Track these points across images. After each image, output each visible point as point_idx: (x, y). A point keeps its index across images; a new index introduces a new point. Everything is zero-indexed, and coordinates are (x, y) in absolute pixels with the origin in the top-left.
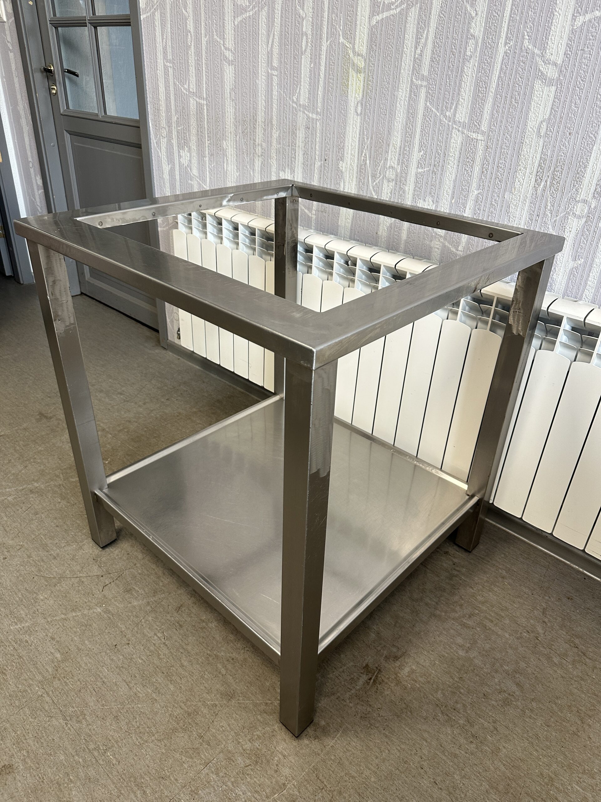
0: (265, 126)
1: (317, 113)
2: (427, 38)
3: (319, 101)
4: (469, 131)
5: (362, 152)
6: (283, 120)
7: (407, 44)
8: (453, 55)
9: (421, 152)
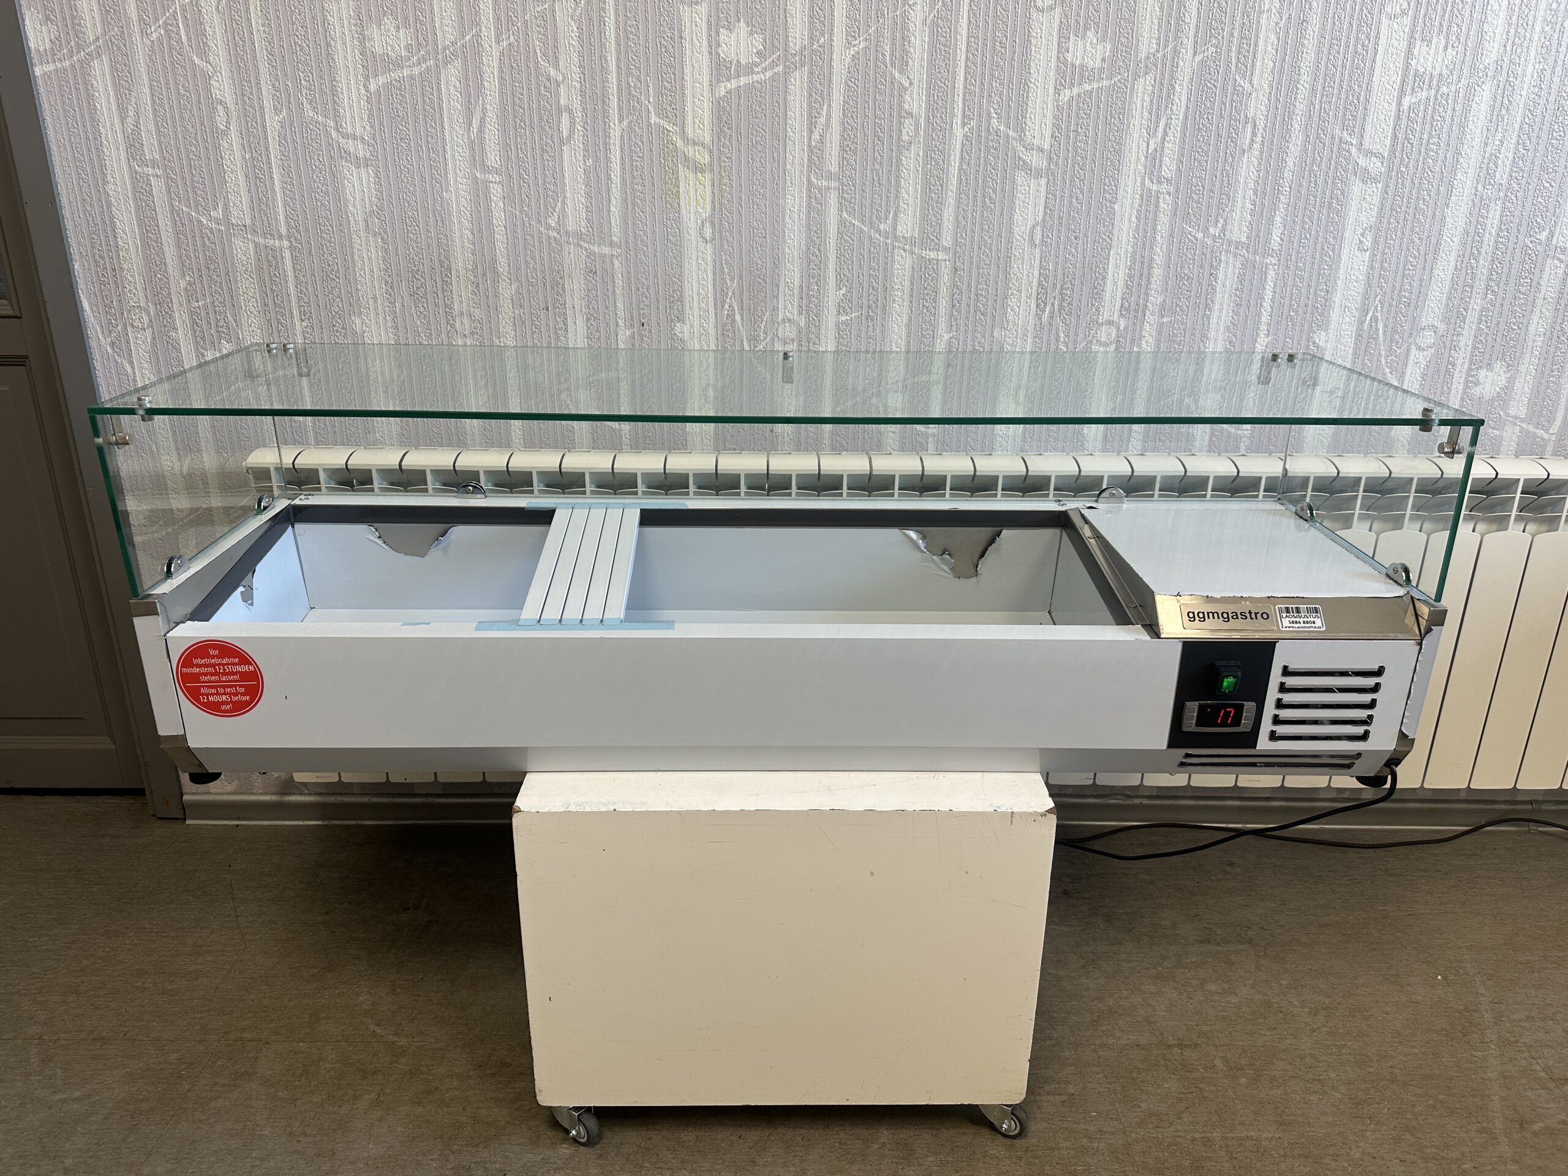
0: (475, 277)
1: (612, 244)
2: (829, 117)
3: (613, 224)
4: (922, 249)
5: (724, 302)
6: (526, 262)
7: (793, 125)
8: (879, 140)
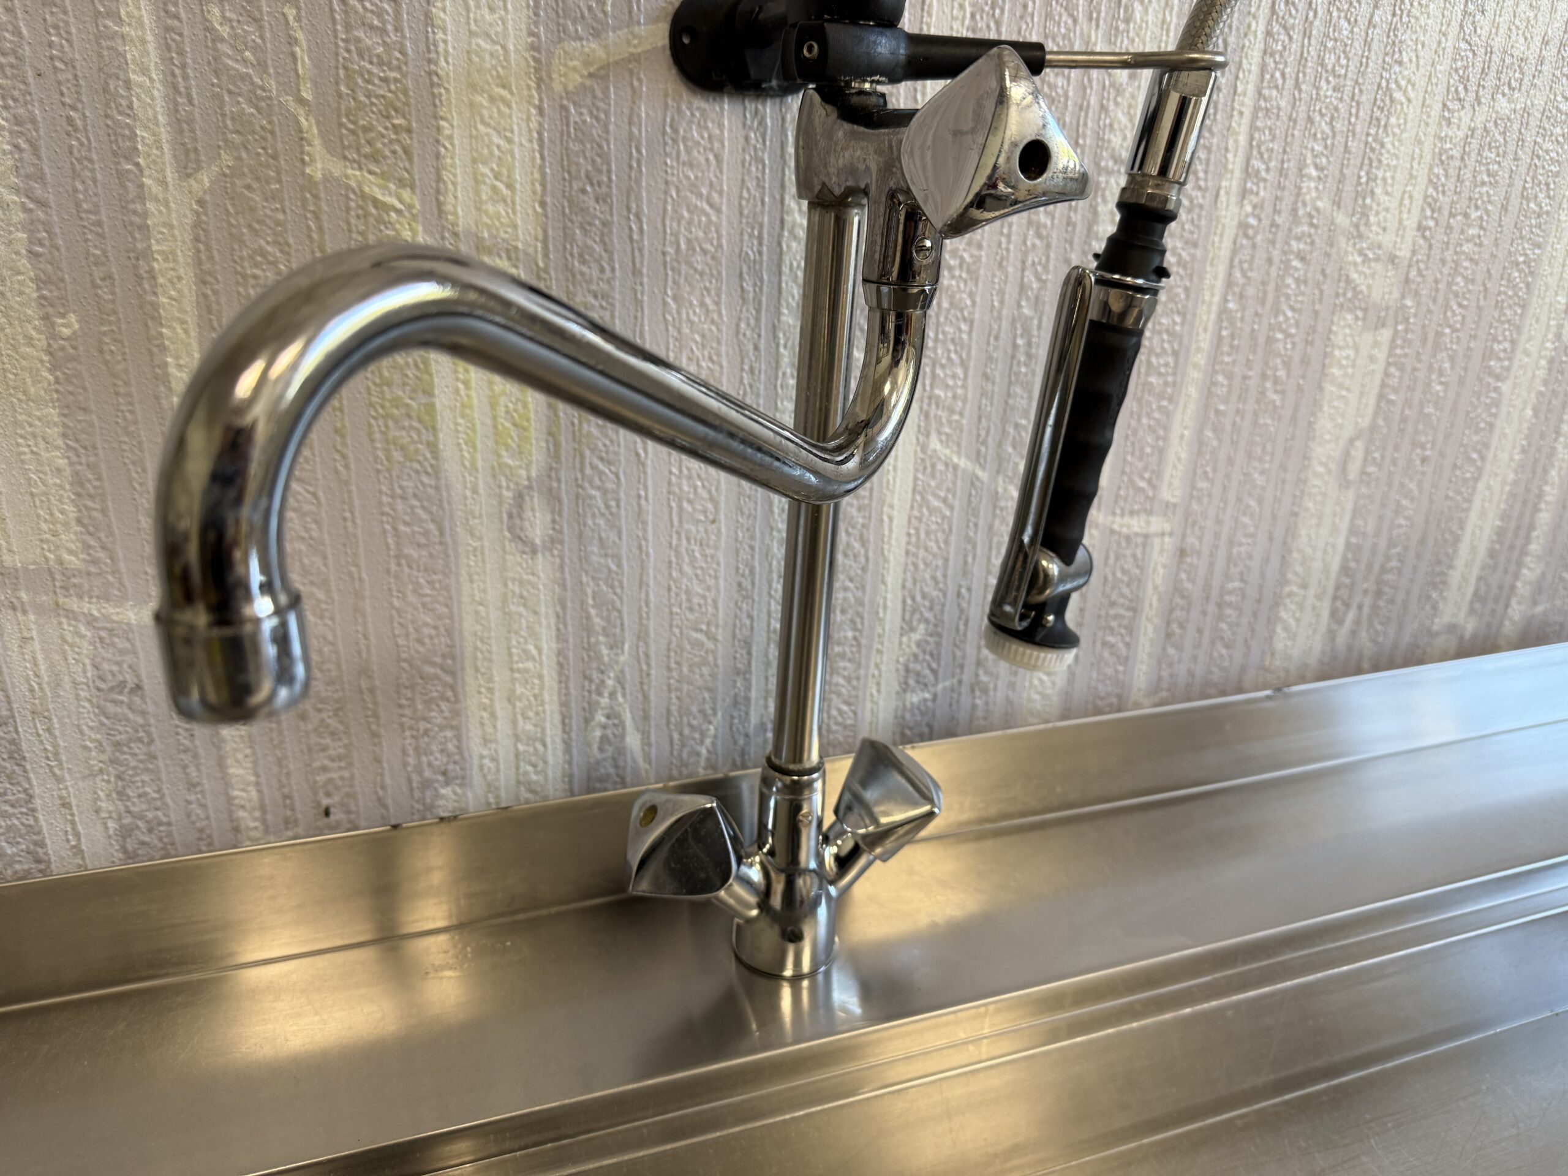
4: (1114, 514)
9: (912, 629)
